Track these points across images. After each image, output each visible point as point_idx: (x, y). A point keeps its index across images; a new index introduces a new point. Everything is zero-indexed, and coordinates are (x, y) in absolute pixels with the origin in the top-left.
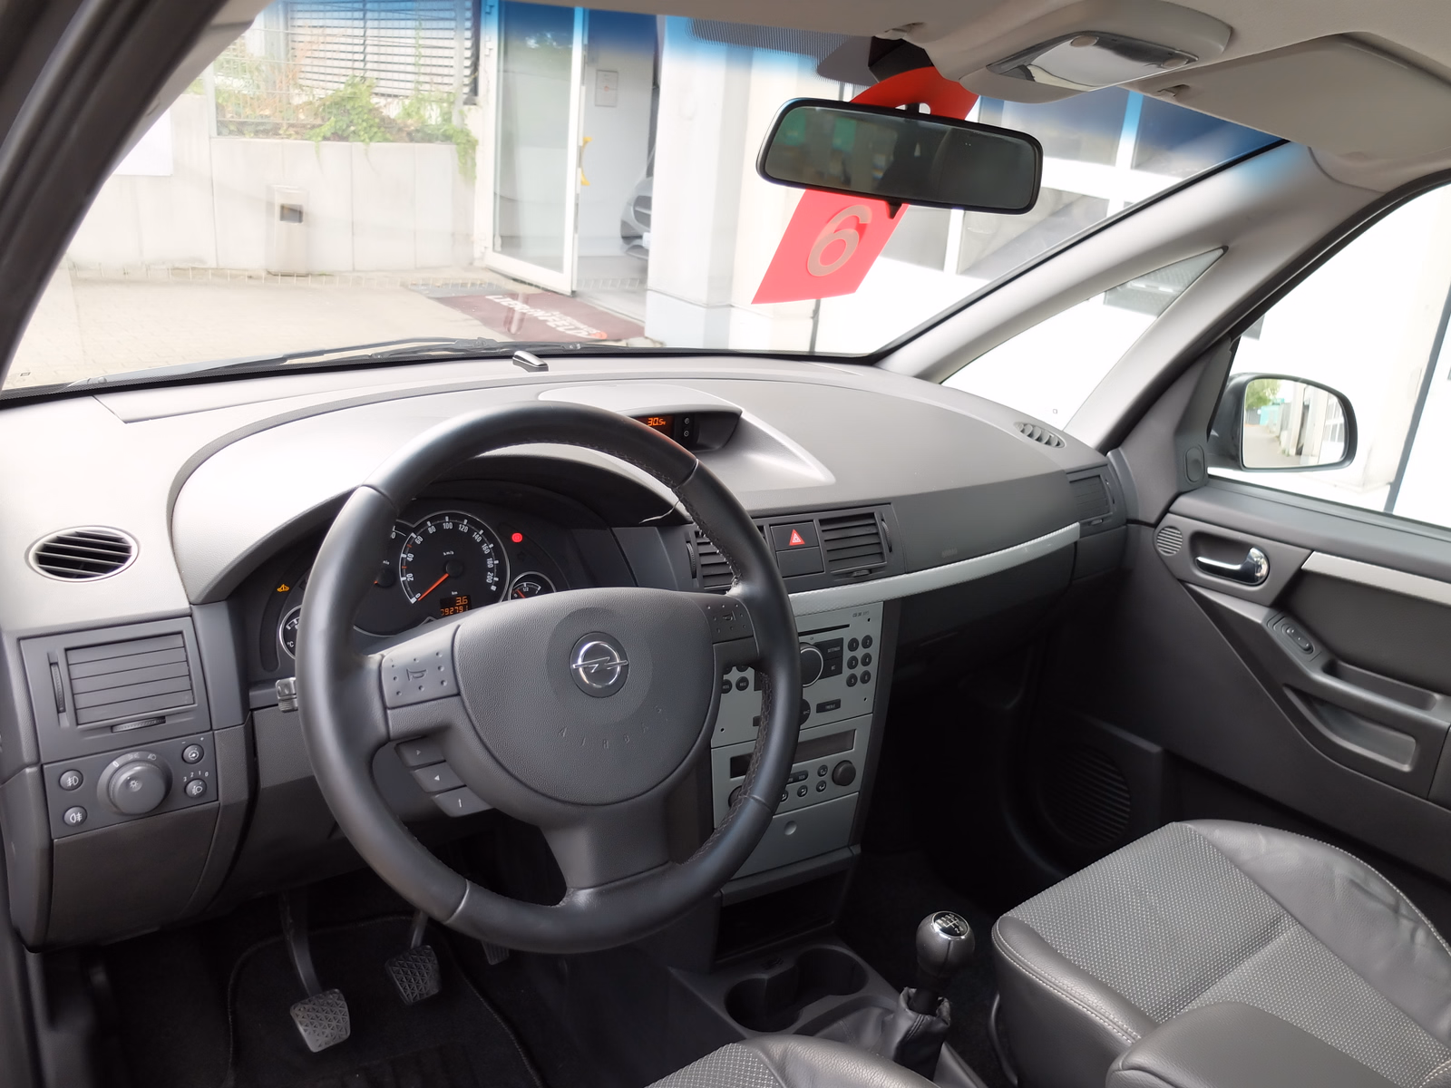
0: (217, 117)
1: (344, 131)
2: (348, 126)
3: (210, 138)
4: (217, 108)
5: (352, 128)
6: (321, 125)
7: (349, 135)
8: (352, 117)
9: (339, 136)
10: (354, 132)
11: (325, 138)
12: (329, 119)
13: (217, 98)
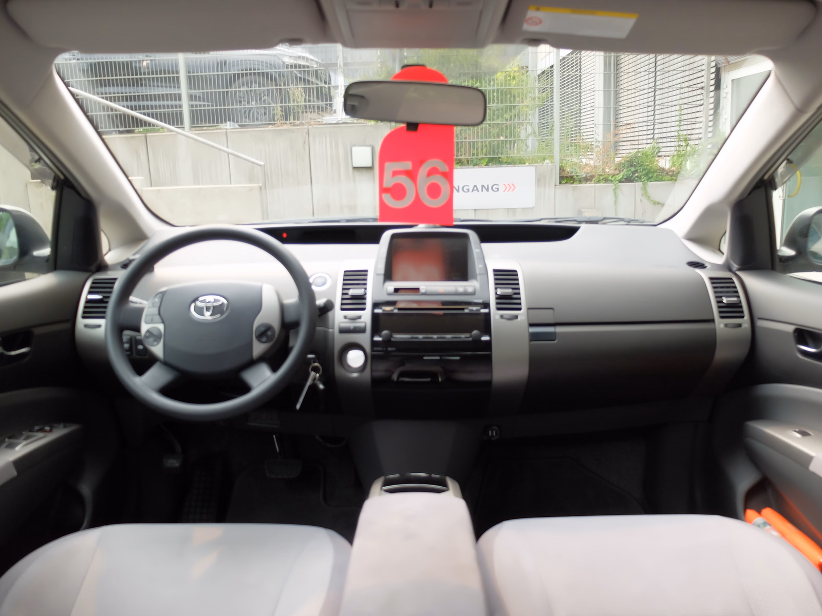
0: (560, 173)
1: (632, 176)
2: (634, 173)
3: (555, 186)
4: (560, 169)
5: (636, 175)
6: (618, 174)
7: (634, 179)
8: (637, 168)
9: (628, 180)
10: (637, 177)
11: (620, 181)
12: (622, 171)
13: (561, 163)
